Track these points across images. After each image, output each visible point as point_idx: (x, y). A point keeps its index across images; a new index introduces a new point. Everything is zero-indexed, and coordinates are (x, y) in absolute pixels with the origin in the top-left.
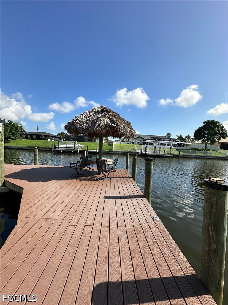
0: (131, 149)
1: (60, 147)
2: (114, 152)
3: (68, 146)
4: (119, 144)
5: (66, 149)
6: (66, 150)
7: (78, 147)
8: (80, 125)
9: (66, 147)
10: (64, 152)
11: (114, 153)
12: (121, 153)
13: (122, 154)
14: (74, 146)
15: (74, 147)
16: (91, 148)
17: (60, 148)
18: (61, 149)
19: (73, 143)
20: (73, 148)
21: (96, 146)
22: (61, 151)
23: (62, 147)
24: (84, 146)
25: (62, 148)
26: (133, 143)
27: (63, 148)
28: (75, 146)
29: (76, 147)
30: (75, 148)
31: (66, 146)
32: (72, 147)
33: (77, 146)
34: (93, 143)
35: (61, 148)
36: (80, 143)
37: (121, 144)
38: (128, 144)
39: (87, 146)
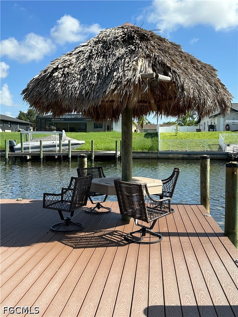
0: (209, 145)
1: (24, 146)
2: (161, 153)
3: (44, 143)
4: (174, 133)
5: (40, 152)
6: (40, 154)
7: (68, 145)
8: (64, 84)
9: (39, 147)
10: (35, 159)
11: (162, 156)
12: (181, 156)
13: (183, 159)
14: (58, 142)
15: (59, 146)
16: (102, 146)
17: (25, 149)
18: (27, 151)
19: (55, 135)
20: (58, 148)
21: (115, 140)
22: (28, 158)
23: (30, 146)
24: (84, 142)
25: (30, 150)
26: (212, 127)
27: (32, 148)
28: (62, 143)
29: (64, 145)
30: (62, 148)
31: (38, 144)
32: (55, 146)
33: (67, 142)
34: (107, 132)
35: (28, 148)
36: (74, 134)
37: (180, 133)
38: (199, 130)
39: (92, 141)
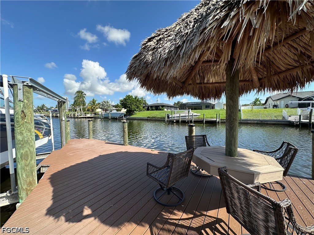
0: (275, 116)
1: (173, 116)
2: (243, 120)
3: (181, 115)
4: (250, 109)
5: (179, 119)
6: (179, 120)
7: (192, 116)
9: (179, 117)
10: (178, 122)
11: (243, 121)
12: (256, 122)
13: (257, 124)
14: (188, 115)
15: (188, 116)
16: (209, 116)
17: (173, 117)
18: (174, 118)
19: (187, 111)
20: (187, 117)
21: (216, 113)
22: (175, 121)
23: (175, 116)
24: (200, 114)
25: (176, 118)
26: (275, 106)
27: (176, 117)
28: (190, 115)
29: (190, 116)
30: (189, 117)
31: (178, 115)
32: (186, 116)
33: (191, 114)
34: (212, 110)
35: (175, 117)
36: (195, 111)
37: (254, 109)
38: (266, 108)
39: (204, 114)
